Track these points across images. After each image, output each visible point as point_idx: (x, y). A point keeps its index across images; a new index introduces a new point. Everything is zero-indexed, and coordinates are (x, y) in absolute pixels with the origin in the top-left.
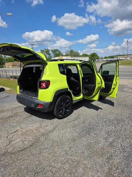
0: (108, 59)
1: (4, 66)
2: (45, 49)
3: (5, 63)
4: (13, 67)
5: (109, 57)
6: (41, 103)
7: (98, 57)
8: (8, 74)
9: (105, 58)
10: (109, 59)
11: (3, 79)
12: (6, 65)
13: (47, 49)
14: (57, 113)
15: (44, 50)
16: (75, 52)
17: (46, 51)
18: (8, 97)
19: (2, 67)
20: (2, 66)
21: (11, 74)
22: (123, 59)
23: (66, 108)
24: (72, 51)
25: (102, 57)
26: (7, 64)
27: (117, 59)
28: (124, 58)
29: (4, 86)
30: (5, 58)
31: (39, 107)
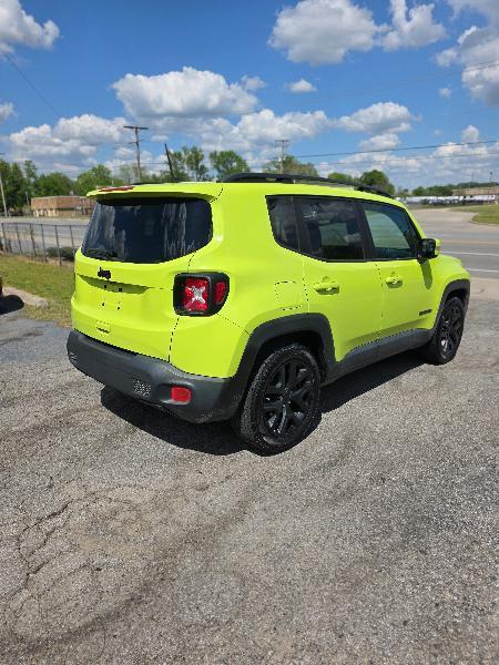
0: (428, 198)
1: (25, 209)
2: (185, 150)
3: (30, 197)
4: (60, 216)
5: (431, 189)
6: (181, 382)
7: (392, 187)
8: (38, 239)
9: (418, 192)
10: (431, 198)
11: (20, 258)
12: (33, 207)
13: (195, 150)
14: (254, 428)
15: (180, 154)
16: (301, 166)
17: (190, 159)
18: (36, 335)
19: (21, 214)
20: (18, 209)
21: (51, 242)
22: (485, 198)
23: (294, 407)
24: (288, 162)
25: (403, 188)
26: (38, 203)
27: (461, 198)
28: (490, 198)
29: (22, 287)
30: (32, 180)
31: (170, 397)
